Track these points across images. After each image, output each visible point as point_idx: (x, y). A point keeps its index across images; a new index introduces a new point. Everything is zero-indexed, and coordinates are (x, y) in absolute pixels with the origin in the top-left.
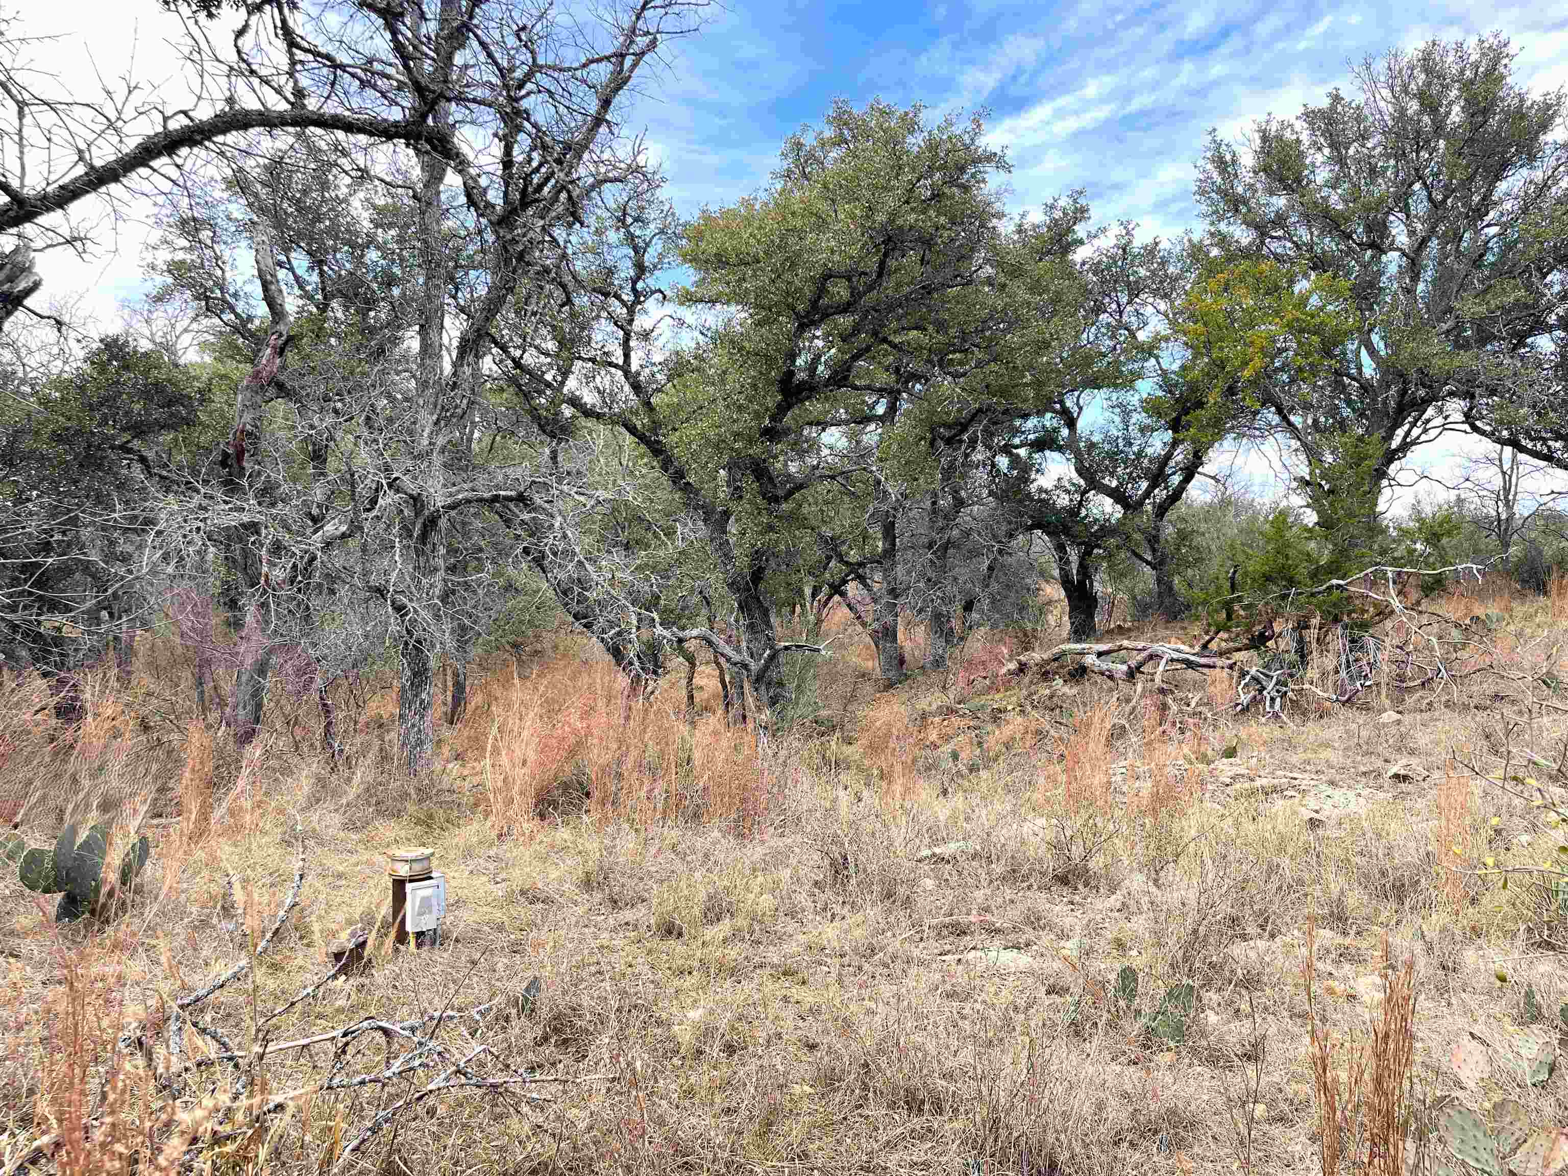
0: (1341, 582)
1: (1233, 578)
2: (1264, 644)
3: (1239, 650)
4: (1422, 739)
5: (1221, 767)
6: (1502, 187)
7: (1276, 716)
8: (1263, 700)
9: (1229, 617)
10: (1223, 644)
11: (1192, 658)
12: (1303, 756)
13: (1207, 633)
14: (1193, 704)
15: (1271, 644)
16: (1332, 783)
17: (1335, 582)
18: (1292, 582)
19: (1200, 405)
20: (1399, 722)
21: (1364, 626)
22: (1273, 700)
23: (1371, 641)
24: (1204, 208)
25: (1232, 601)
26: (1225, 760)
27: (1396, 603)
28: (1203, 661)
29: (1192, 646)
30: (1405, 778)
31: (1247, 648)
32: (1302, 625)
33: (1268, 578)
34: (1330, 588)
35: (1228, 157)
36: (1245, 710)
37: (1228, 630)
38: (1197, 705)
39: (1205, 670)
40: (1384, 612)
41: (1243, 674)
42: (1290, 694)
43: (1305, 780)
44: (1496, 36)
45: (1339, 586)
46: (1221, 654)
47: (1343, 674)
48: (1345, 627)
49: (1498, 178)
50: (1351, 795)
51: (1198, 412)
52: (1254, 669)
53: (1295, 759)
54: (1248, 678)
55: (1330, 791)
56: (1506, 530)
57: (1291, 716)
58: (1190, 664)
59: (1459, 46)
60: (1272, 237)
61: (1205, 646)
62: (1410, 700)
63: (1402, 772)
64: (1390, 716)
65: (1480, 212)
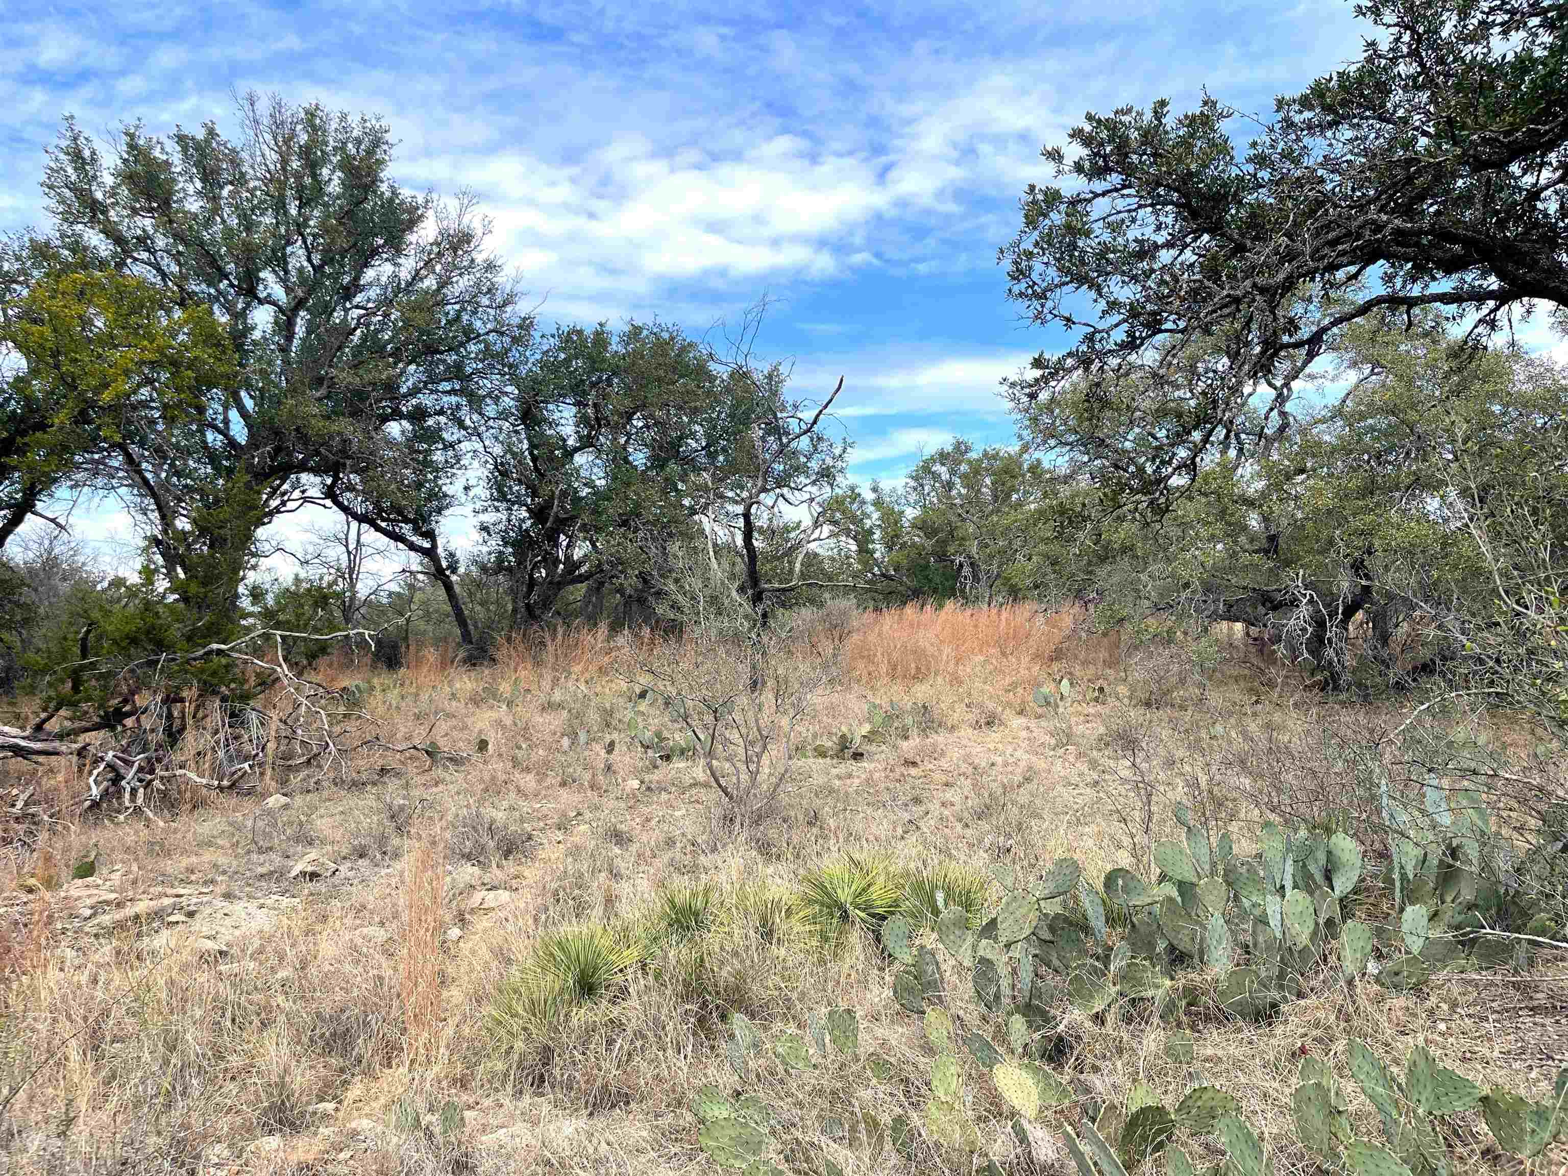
0: (223, 647)
1: (84, 640)
2: (120, 722)
3: (87, 730)
4: (322, 824)
5: (74, 893)
6: (369, 274)
7: (138, 811)
8: (119, 793)
9: (76, 689)
10: (67, 724)
11: (23, 743)
12: (185, 862)
13: (45, 710)
14: (20, 804)
15: (129, 722)
16: (228, 896)
17: (215, 646)
18: (160, 645)
19: (42, 427)
20: (286, 807)
21: (245, 697)
22: (134, 792)
23: (254, 715)
24: (53, 203)
25: (82, 668)
26: (79, 882)
27: (283, 670)
28: (38, 746)
29: (23, 728)
30: (314, 876)
31: (96, 727)
32: (172, 699)
33: (134, 641)
34: (211, 652)
35: (87, 153)
36: (95, 805)
37: (74, 704)
38: (26, 804)
39: (41, 759)
40: (268, 682)
41: (97, 761)
42: (157, 783)
43: (190, 894)
44: (378, 119)
45: (219, 652)
46: (61, 736)
47: (221, 754)
48: (224, 699)
49: (366, 265)
50: (252, 906)
51: (38, 434)
52: (111, 754)
53: (171, 866)
54: (102, 766)
55: (228, 907)
56: (350, 606)
57: (158, 810)
58: (17, 751)
59: (343, 117)
60: (136, 259)
61: (39, 728)
62: (295, 780)
63: (309, 869)
64: (275, 801)
65: (348, 293)
